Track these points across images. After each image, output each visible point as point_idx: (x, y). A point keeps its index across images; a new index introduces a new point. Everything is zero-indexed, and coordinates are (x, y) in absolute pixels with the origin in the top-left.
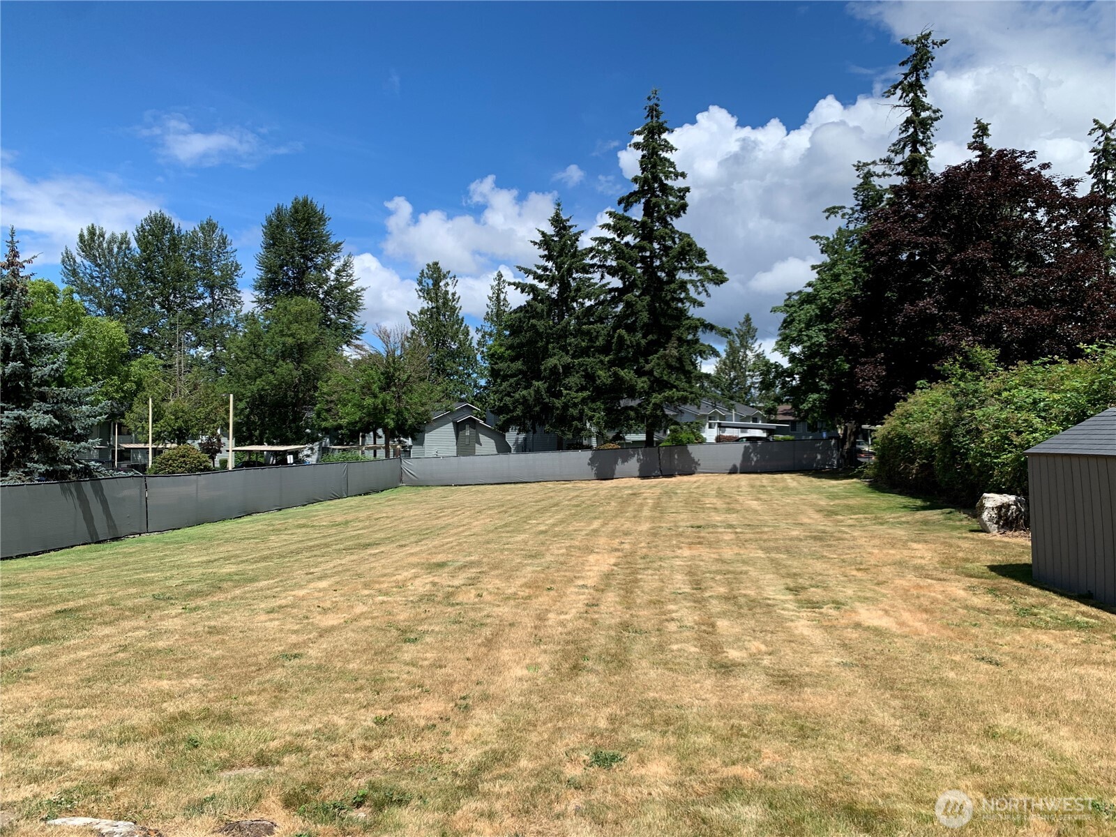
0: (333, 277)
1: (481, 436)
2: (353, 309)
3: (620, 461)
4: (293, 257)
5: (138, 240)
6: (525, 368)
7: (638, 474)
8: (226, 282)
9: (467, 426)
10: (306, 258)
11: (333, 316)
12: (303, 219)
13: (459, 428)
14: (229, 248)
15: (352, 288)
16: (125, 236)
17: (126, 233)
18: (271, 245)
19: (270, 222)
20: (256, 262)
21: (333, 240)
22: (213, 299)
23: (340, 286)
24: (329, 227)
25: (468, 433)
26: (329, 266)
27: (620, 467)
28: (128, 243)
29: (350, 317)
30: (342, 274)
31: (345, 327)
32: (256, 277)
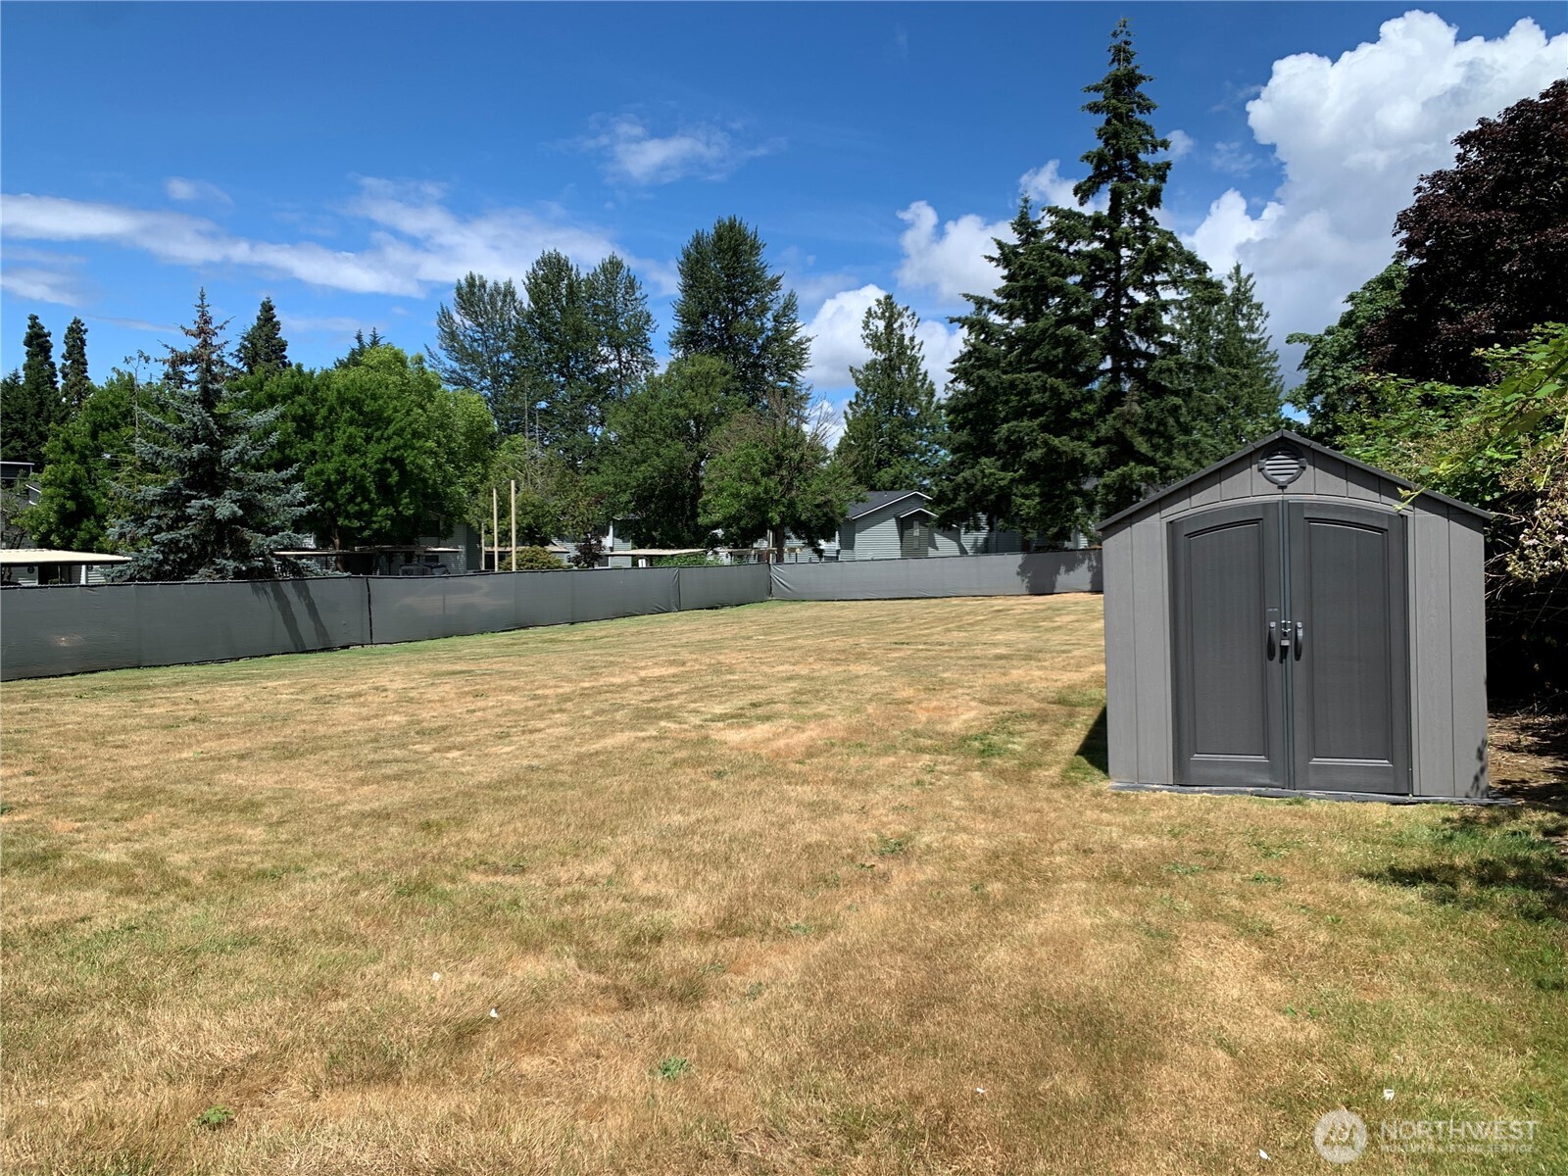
0: (769, 325)
1: (936, 536)
2: (797, 367)
3: (1063, 569)
4: (717, 301)
5: (529, 290)
6: (971, 439)
7: (1088, 587)
8: (634, 339)
9: (916, 523)
10: (736, 302)
11: (771, 378)
12: (729, 248)
13: (904, 525)
14: (638, 295)
15: (795, 339)
16: (509, 285)
17: (510, 282)
18: (691, 287)
19: (687, 256)
20: (673, 311)
21: (770, 274)
22: (620, 362)
23: (779, 337)
24: (764, 256)
25: (916, 533)
26: (764, 310)
27: (1063, 578)
28: (513, 294)
29: (792, 379)
30: (783, 320)
31: (785, 392)
32: (672, 330)
